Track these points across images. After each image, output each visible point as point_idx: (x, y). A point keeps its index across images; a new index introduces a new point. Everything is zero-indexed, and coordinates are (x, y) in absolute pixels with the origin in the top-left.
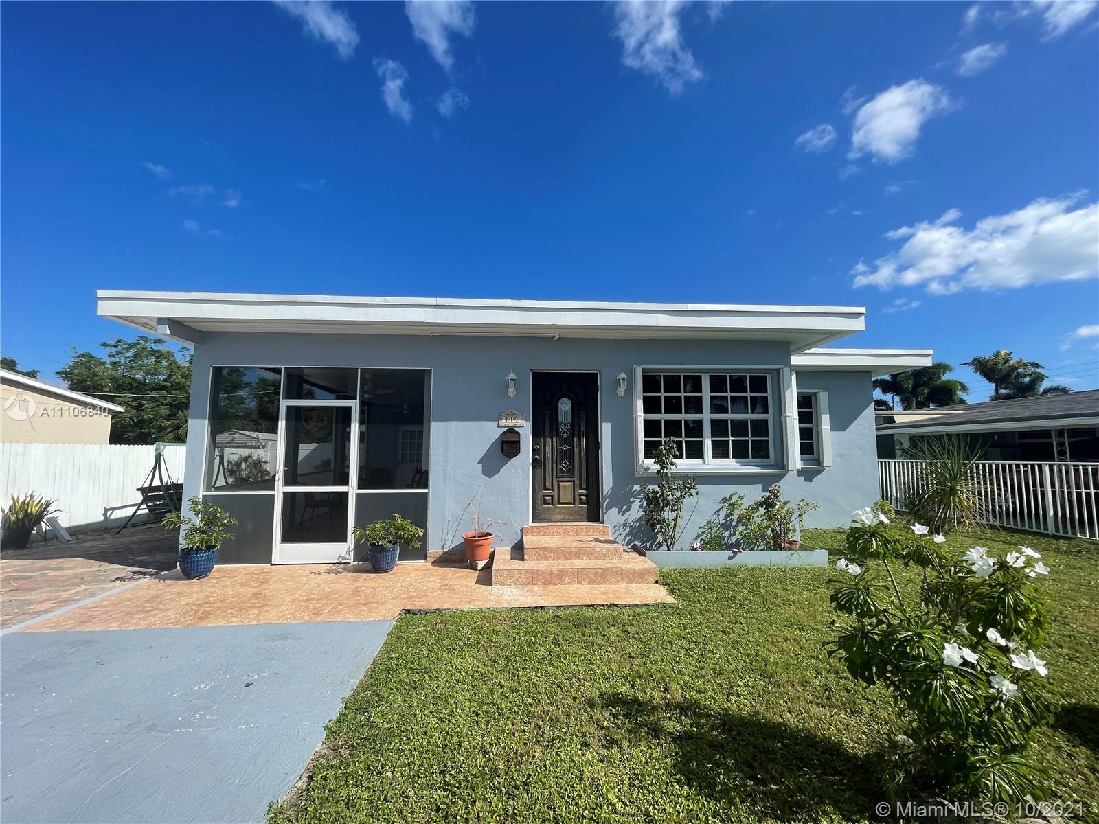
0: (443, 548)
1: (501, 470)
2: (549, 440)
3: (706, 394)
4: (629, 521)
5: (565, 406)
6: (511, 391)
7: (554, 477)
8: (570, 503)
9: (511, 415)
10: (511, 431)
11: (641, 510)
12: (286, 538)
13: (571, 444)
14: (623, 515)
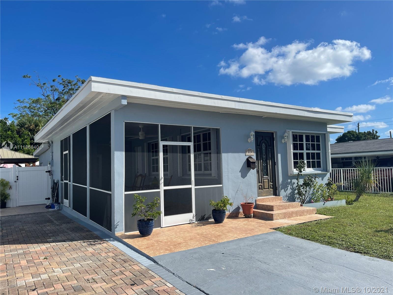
0: (229, 212)
1: (247, 175)
2: (260, 161)
3: (304, 143)
4: (288, 194)
7: (262, 178)
8: (267, 189)
9: (250, 151)
10: (250, 158)
11: (291, 189)
12: (166, 215)
13: (267, 163)
14: (285, 192)
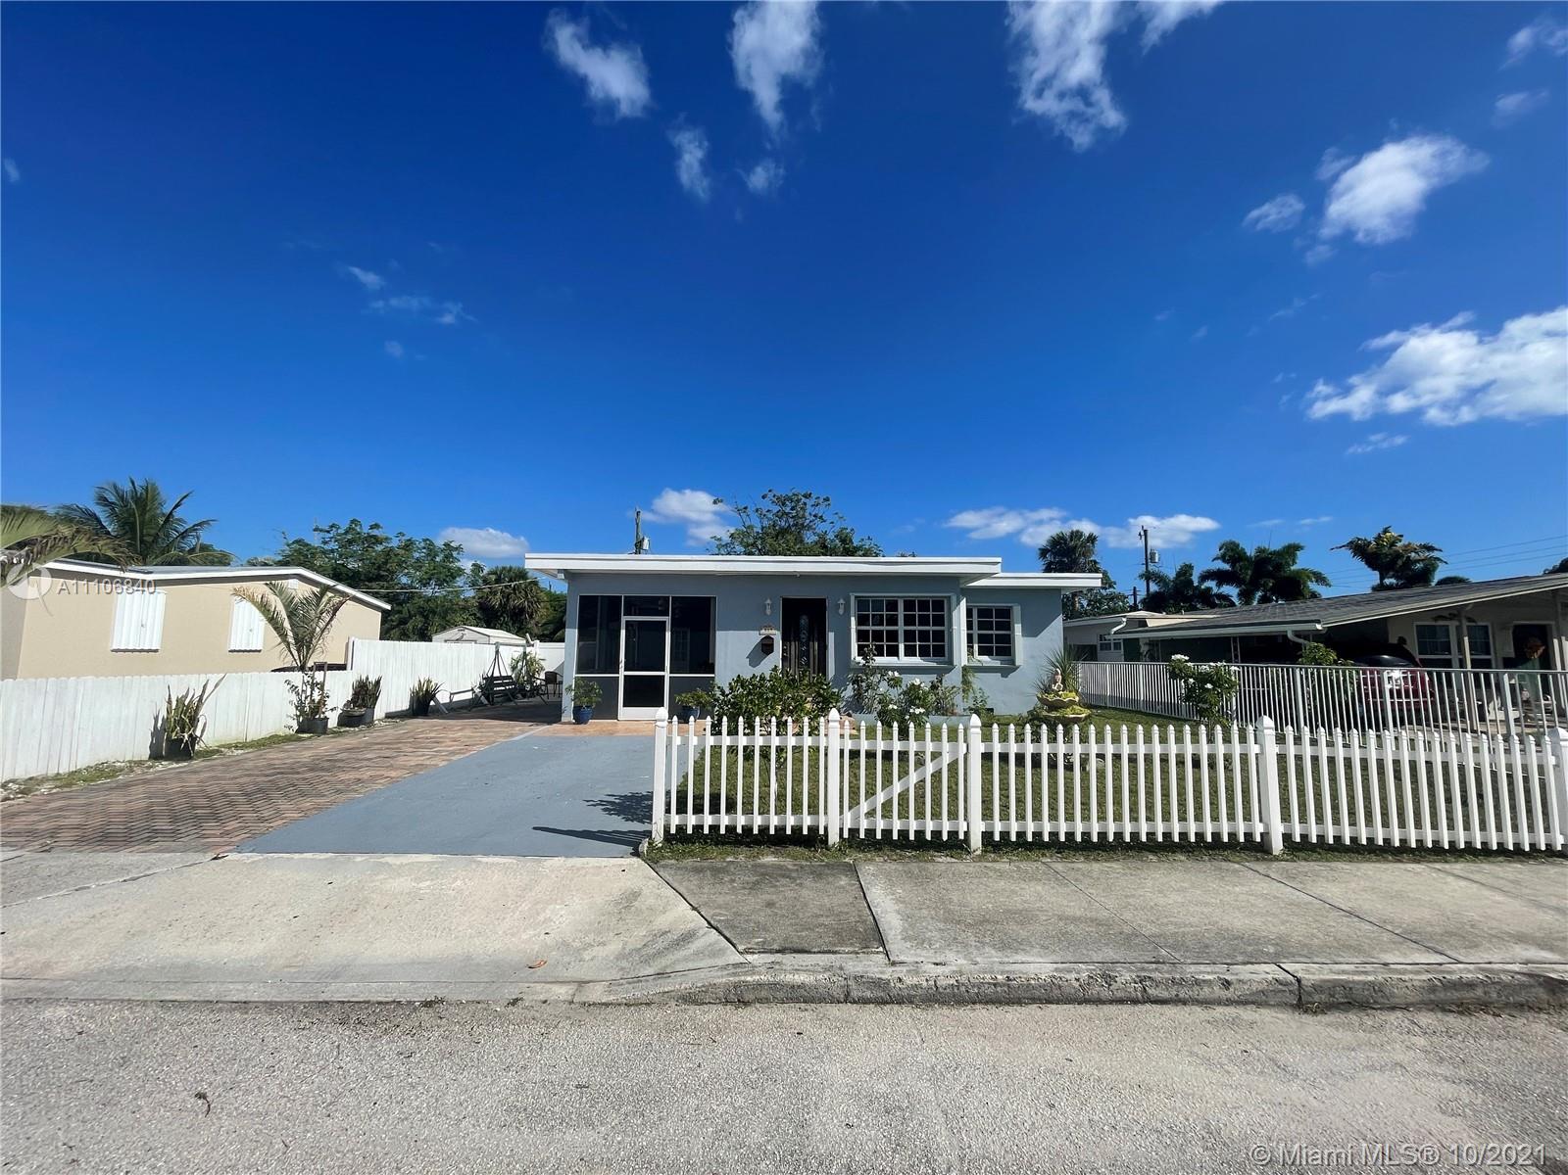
1: (761, 663)
2: (793, 643)
3: (901, 613)
5: (804, 621)
6: (768, 612)
9: (767, 627)
10: (768, 638)
12: (626, 704)
13: (808, 646)
14: (841, 693)
